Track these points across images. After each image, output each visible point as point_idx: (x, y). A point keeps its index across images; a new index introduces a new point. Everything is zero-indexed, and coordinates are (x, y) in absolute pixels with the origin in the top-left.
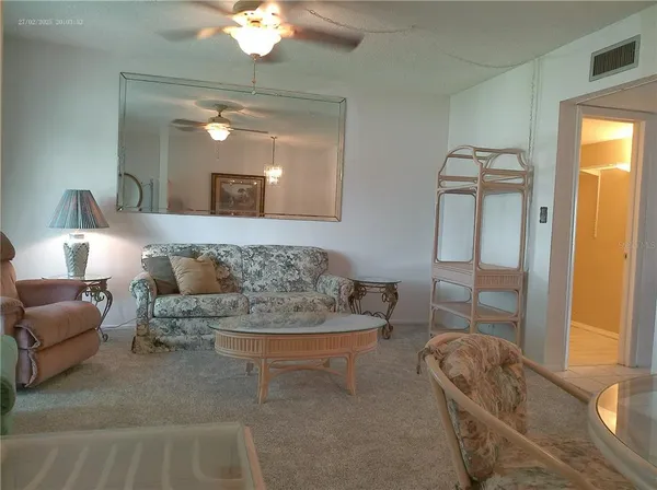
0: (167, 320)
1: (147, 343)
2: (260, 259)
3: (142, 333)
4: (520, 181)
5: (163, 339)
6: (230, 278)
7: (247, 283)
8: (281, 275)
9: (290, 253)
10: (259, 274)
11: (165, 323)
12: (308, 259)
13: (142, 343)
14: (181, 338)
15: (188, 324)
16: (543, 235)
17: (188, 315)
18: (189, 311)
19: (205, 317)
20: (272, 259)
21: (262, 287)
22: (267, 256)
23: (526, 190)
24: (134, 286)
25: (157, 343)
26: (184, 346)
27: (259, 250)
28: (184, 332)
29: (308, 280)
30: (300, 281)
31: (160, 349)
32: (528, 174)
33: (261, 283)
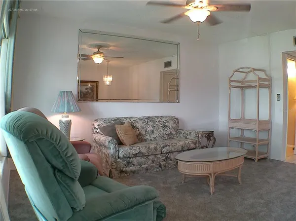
0: (125, 159)
1: (117, 172)
2: (151, 123)
3: (114, 167)
4: (267, 83)
5: (124, 169)
6: (140, 134)
7: (148, 137)
8: (162, 131)
9: (163, 120)
10: (152, 131)
11: (125, 161)
12: (172, 122)
13: (115, 172)
14: (132, 168)
15: (135, 161)
16: (279, 106)
17: (135, 155)
18: (136, 154)
19: (143, 156)
20: (157, 123)
21: (155, 138)
22: (154, 122)
23: (269, 86)
24: (109, 142)
25: (122, 172)
26: (133, 172)
27: (149, 119)
28: (133, 165)
29: (174, 133)
30: (171, 133)
31: (123, 175)
32: (270, 80)
33: (154, 136)
